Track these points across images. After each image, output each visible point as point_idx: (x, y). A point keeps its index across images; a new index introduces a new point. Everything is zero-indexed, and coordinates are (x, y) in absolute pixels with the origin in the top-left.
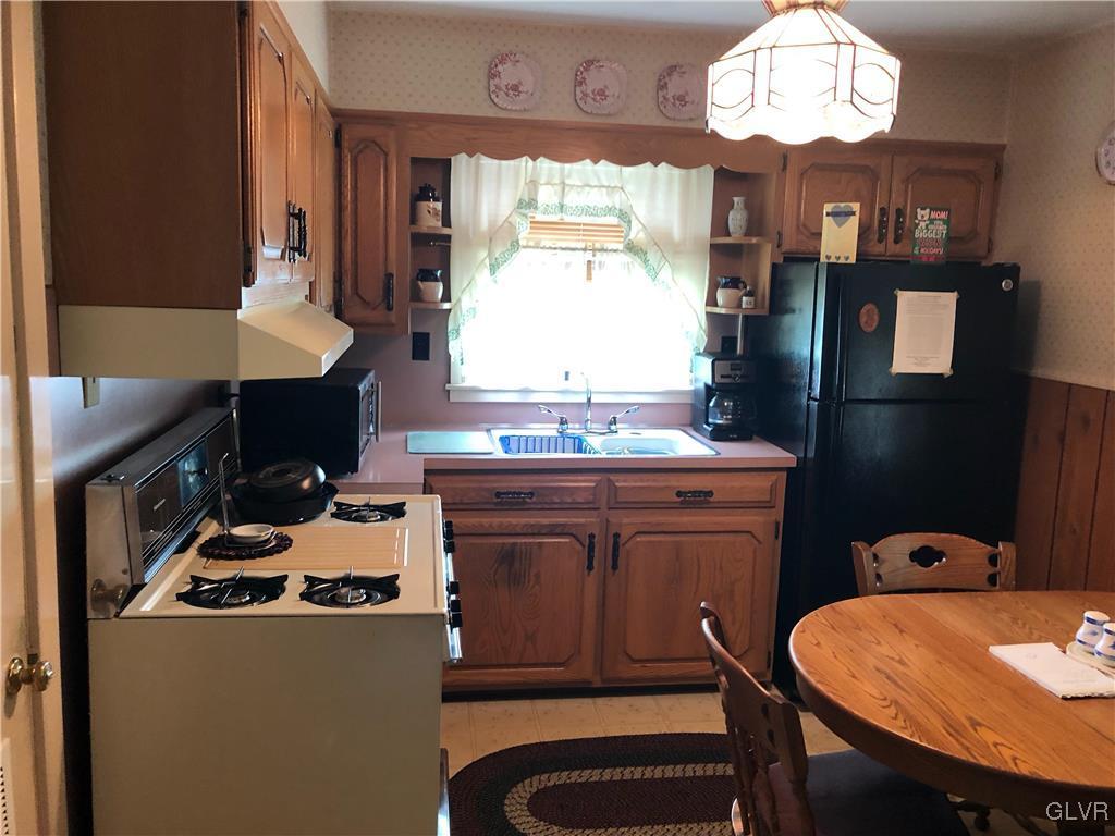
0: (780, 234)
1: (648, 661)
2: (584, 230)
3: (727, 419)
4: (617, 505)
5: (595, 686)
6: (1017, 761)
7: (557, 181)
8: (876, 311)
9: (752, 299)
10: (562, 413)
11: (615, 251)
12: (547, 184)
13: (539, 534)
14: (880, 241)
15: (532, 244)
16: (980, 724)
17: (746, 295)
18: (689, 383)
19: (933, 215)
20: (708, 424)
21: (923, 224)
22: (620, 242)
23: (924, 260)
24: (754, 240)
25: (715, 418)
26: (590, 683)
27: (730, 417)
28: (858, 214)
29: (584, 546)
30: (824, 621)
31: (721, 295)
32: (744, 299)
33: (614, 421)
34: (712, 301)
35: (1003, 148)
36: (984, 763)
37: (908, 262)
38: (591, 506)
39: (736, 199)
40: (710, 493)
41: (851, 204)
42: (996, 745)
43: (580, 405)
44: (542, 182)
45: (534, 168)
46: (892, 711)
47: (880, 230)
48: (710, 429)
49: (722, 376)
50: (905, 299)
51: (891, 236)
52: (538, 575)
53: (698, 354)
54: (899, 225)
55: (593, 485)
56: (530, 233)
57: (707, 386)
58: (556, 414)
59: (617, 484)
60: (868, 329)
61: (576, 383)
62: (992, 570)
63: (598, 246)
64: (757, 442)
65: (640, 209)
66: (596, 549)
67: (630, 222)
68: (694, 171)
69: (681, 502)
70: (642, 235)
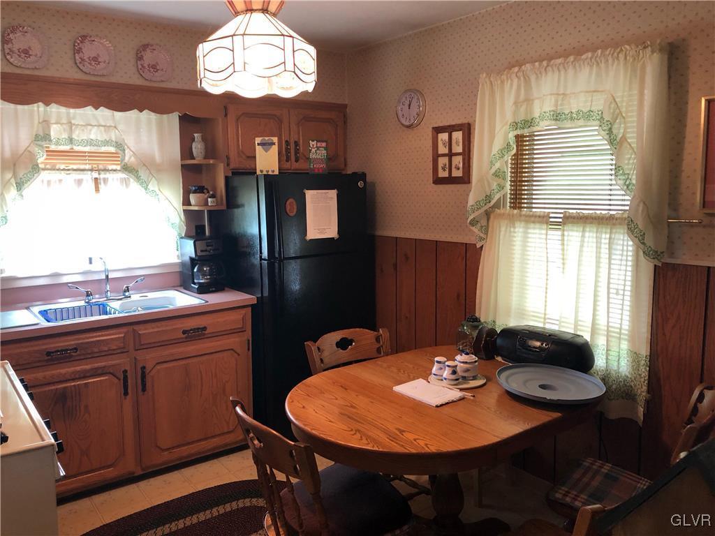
0: (228, 158)
1: (173, 448)
2: (89, 156)
3: (207, 279)
4: (141, 346)
5: (136, 475)
6: (429, 446)
7: (64, 121)
8: (294, 203)
9: (214, 199)
10: (89, 288)
11: (114, 171)
12: (56, 123)
13: (85, 377)
14: (287, 161)
15: (48, 166)
16: (404, 431)
17: (210, 198)
18: (176, 257)
19: (319, 144)
20: (194, 284)
21: (313, 150)
22: (118, 164)
23: (316, 171)
24: (211, 162)
25: (199, 279)
26: (134, 473)
27: (208, 277)
28: (277, 144)
29: (120, 380)
30: (302, 393)
31: (193, 198)
32: (209, 199)
33: (128, 290)
34: (186, 202)
35: (345, 106)
36: (414, 451)
37: (308, 173)
38: (123, 351)
39: (196, 135)
40: (205, 329)
41: (272, 138)
42: (415, 440)
43: (99, 281)
44: (52, 122)
45: (45, 111)
46: (358, 435)
47: (287, 155)
48: (197, 287)
49: (202, 251)
50: (310, 195)
51: (293, 158)
52: (86, 407)
53: (182, 238)
54: (297, 151)
55: (123, 335)
56: (46, 159)
57: (191, 259)
58: (82, 289)
59: (140, 332)
60: (291, 214)
61: (97, 266)
62: (378, 346)
63: (101, 167)
64: (228, 291)
65: (130, 141)
66: (129, 381)
67: (124, 150)
68: (165, 116)
69: (186, 338)
70: (133, 159)
